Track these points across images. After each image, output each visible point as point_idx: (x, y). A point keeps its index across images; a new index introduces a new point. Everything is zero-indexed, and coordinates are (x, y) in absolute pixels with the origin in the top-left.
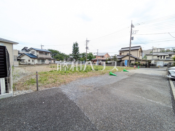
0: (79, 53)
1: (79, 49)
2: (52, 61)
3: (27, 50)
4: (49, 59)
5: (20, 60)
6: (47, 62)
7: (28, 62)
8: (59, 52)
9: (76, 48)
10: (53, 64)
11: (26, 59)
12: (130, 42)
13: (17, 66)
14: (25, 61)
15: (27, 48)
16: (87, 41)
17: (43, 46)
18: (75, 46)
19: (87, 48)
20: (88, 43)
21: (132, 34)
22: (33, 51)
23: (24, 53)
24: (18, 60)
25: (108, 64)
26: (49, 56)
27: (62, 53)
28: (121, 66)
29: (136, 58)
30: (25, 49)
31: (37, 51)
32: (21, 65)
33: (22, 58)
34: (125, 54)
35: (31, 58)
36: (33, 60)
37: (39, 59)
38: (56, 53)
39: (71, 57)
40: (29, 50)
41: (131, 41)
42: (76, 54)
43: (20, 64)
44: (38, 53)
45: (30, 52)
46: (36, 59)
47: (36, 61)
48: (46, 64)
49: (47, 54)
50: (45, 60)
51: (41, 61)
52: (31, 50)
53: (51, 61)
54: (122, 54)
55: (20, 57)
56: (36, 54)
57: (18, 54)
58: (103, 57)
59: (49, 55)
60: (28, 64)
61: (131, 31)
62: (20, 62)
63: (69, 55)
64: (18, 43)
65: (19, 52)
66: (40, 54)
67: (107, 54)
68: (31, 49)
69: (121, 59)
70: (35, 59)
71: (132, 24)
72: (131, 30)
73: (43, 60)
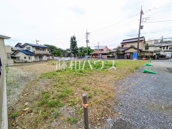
0: (77, 47)
1: (77, 43)
2: (51, 57)
3: (21, 46)
4: (47, 55)
5: (15, 58)
6: (45, 58)
7: (24, 59)
8: (55, 47)
9: (73, 42)
10: (51, 60)
11: (21, 56)
12: (139, 32)
13: (12, 65)
14: (20, 59)
15: (21, 44)
16: (87, 33)
17: (38, 41)
18: (72, 40)
19: (87, 41)
20: (88, 35)
21: (141, 22)
22: (28, 46)
23: (18, 50)
24: (12, 58)
25: (111, 57)
26: (47, 52)
27: (59, 48)
28: (126, 59)
29: (141, 50)
30: (18, 45)
31: (33, 46)
32: (17, 63)
33: (16, 56)
34: (128, 46)
35: (27, 54)
36: (29, 57)
37: (36, 56)
38: (53, 49)
39: (69, 52)
40: (23, 46)
41: (140, 30)
42: (74, 48)
43: (15, 62)
44: (34, 49)
45: (25, 49)
46: (33, 55)
47: (33, 58)
48: (44, 61)
49: (44, 50)
50: (42, 57)
51: (38, 57)
52: (26, 46)
53: (49, 58)
54: (125, 46)
55: (14, 55)
56: (32, 50)
57: (12, 50)
58: (102, 50)
59: (47, 50)
60: (24, 62)
61: (141, 19)
62: (15, 60)
63: (66, 50)
64: (10, 38)
65: (12, 49)
66: (36, 50)
67: (106, 47)
68: (26, 44)
69: (124, 52)
70: (31, 55)
71: (142, 10)
72: (141, 17)
73: (41, 56)
